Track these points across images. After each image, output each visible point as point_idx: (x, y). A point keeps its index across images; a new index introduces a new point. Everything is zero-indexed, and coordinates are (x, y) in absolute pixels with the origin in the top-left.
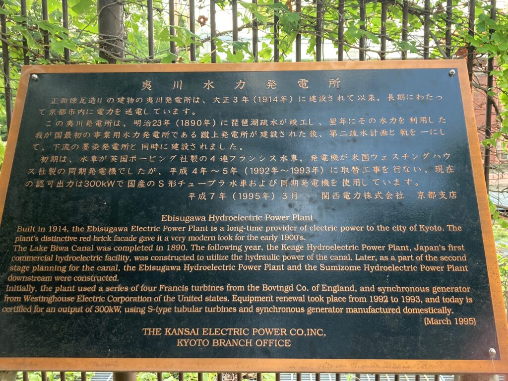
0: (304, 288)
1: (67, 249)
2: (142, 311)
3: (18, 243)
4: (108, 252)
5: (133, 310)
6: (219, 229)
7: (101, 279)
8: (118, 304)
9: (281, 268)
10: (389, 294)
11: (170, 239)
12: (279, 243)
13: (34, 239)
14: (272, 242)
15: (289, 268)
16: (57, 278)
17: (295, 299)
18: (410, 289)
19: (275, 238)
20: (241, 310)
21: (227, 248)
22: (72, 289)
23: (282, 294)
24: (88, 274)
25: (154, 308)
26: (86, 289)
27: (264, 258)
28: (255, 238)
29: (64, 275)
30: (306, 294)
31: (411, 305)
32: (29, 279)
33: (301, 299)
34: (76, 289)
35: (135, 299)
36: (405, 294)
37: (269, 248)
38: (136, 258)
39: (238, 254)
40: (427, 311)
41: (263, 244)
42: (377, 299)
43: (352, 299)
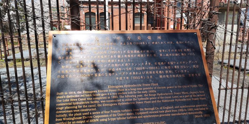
0: (158, 108)
1: (76, 100)
2: (106, 120)
3: (58, 99)
4: (91, 100)
5: (103, 120)
6: (128, 90)
7: (90, 110)
8: (97, 118)
9: (149, 102)
10: (183, 108)
11: (112, 94)
12: (148, 93)
13: (64, 97)
14: (145, 93)
15: (152, 102)
16: (74, 111)
17: (155, 112)
18: (190, 106)
19: (146, 92)
20: (139, 117)
21: (131, 96)
22: (80, 114)
23: (151, 111)
24: (85, 108)
25: (110, 119)
26: (85, 114)
27: (144, 99)
28: (140, 92)
29: (77, 109)
30: (159, 110)
31: (190, 112)
32: (64, 112)
33: (157, 112)
34: (82, 114)
35: (103, 116)
36: (188, 108)
37: (145, 95)
38: (101, 102)
39: (135, 98)
40: (195, 113)
41: (143, 94)
42: (180, 110)
43: (173, 111)
